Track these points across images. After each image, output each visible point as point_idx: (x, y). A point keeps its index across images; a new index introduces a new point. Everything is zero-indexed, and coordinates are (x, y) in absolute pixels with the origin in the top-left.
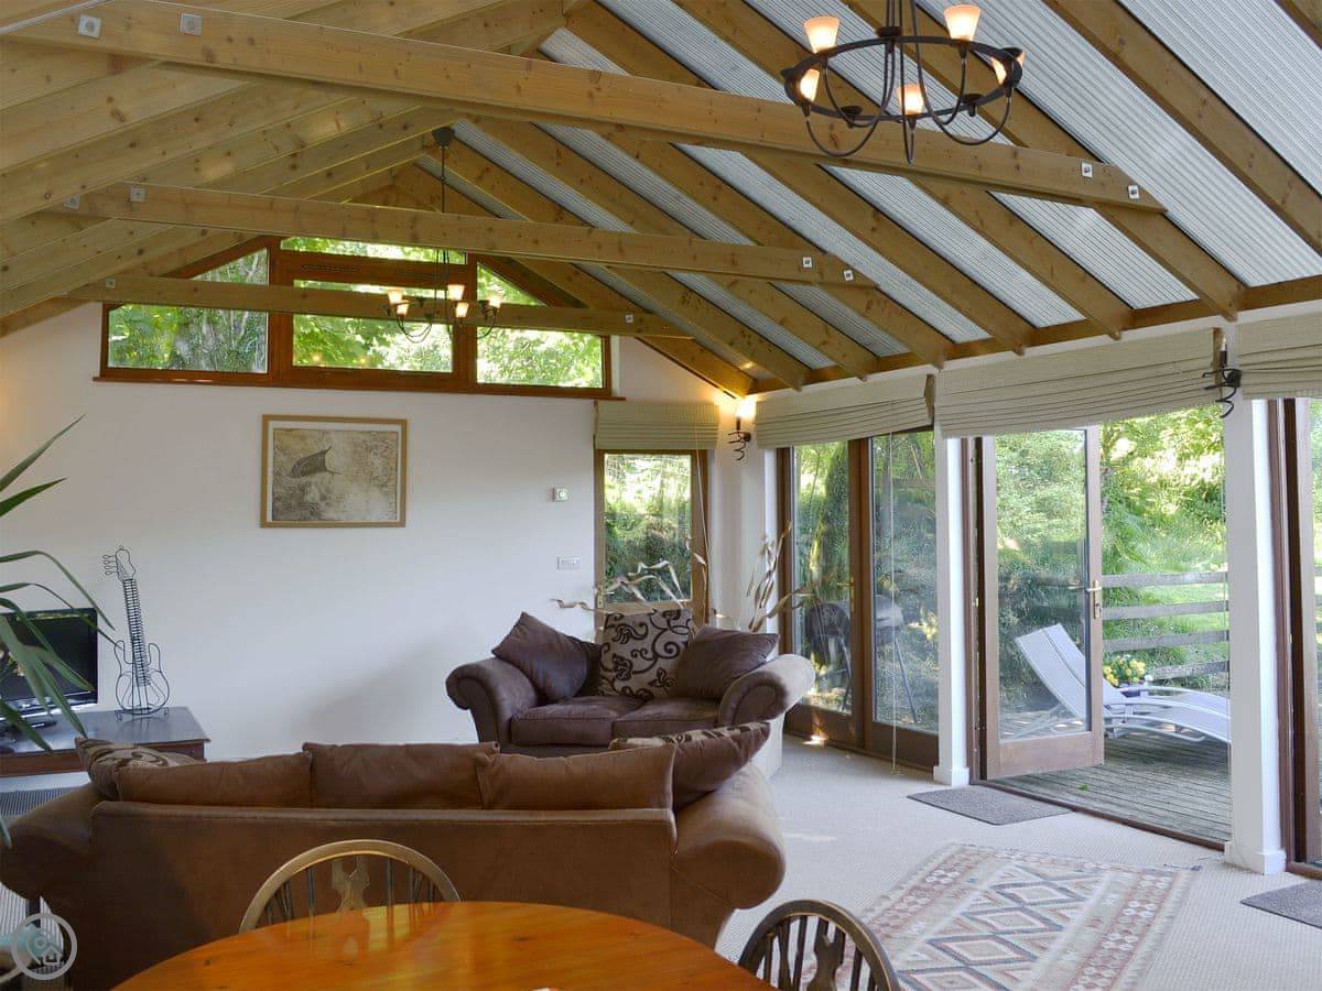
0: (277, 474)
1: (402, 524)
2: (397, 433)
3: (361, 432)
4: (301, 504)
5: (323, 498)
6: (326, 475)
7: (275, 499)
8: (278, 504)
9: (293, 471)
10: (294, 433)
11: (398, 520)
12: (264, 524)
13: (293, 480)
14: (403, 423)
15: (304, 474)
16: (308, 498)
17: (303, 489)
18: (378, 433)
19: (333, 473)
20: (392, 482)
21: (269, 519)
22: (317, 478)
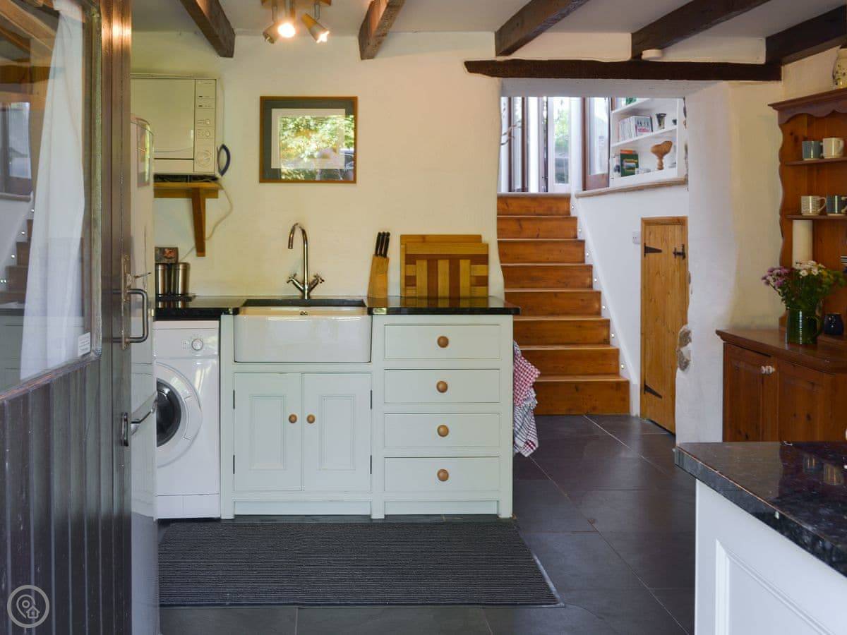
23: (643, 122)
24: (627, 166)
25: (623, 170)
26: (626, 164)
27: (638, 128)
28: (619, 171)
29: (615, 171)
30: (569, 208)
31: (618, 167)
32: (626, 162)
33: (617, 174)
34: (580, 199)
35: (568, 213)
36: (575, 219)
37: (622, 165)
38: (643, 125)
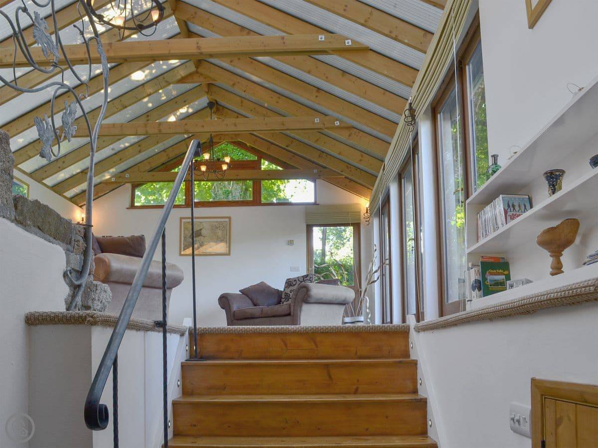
0: (185, 237)
2: (227, 222)
3: (214, 222)
5: (201, 245)
7: (184, 246)
8: (186, 248)
9: (190, 236)
11: (228, 253)
12: (181, 255)
14: (230, 218)
16: (196, 245)
18: (220, 222)
19: (204, 237)
20: (226, 240)
22: (198, 238)
23: (516, 204)
24: (491, 281)
25: (486, 287)
26: (490, 278)
27: (509, 213)
28: (480, 289)
29: (473, 288)
30: (407, 345)
31: (477, 281)
32: (491, 274)
33: (476, 293)
34: (422, 334)
35: (407, 354)
36: (415, 364)
37: (484, 279)
38: (517, 208)
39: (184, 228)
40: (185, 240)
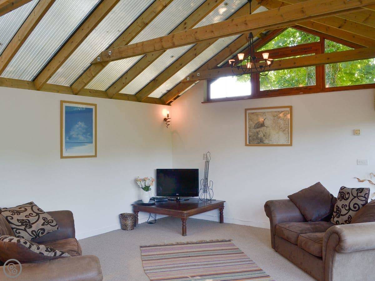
0: (249, 128)
1: (291, 145)
2: (288, 111)
3: (276, 112)
4: (257, 138)
5: (264, 136)
6: (265, 128)
7: (249, 137)
8: (251, 138)
9: (254, 127)
10: (254, 114)
11: (290, 144)
12: (246, 145)
13: (255, 130)
14: (291, 107)
15: (258, 128)
16: (259, 136)
17: (257, 133)
18: (282, 111)
19: (267, 127)
20: (287, 129)
21: (248, 143)
22: (262, 129)
39: (249, 119)
40: (249, 131)
